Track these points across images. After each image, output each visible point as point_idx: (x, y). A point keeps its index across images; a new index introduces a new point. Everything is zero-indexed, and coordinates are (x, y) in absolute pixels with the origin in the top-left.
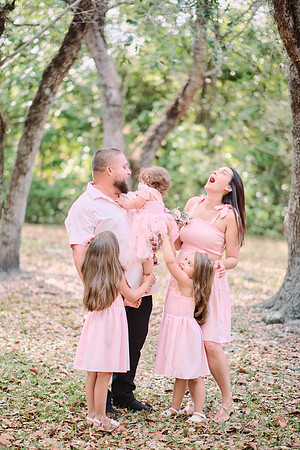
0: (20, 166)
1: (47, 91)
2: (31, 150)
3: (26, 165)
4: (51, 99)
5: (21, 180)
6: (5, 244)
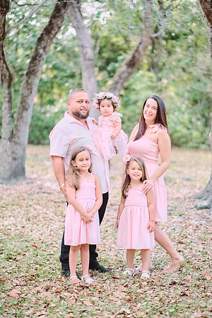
0: (23, 104)
1: (41, 51)
2: (31, 92)
3: (28, 103)
4: (44, 57)
5: (25, 114)
6: (15, 159)
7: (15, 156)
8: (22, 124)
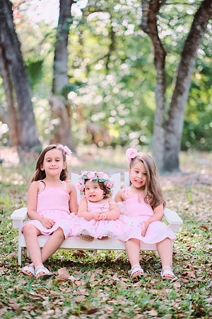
0: (179, 88)
1: (199, 28)
2: (187, 74)
3: (182, 87)
4: (201, 34)
5: (179, 99)
6: (168, 149)
7: (168, 145)
8: (176, 110)
